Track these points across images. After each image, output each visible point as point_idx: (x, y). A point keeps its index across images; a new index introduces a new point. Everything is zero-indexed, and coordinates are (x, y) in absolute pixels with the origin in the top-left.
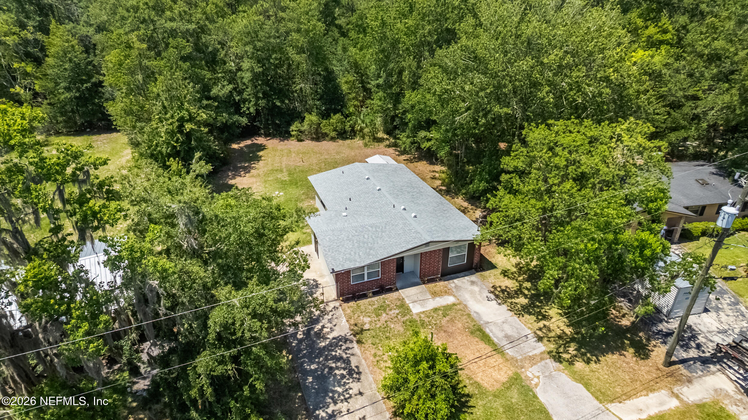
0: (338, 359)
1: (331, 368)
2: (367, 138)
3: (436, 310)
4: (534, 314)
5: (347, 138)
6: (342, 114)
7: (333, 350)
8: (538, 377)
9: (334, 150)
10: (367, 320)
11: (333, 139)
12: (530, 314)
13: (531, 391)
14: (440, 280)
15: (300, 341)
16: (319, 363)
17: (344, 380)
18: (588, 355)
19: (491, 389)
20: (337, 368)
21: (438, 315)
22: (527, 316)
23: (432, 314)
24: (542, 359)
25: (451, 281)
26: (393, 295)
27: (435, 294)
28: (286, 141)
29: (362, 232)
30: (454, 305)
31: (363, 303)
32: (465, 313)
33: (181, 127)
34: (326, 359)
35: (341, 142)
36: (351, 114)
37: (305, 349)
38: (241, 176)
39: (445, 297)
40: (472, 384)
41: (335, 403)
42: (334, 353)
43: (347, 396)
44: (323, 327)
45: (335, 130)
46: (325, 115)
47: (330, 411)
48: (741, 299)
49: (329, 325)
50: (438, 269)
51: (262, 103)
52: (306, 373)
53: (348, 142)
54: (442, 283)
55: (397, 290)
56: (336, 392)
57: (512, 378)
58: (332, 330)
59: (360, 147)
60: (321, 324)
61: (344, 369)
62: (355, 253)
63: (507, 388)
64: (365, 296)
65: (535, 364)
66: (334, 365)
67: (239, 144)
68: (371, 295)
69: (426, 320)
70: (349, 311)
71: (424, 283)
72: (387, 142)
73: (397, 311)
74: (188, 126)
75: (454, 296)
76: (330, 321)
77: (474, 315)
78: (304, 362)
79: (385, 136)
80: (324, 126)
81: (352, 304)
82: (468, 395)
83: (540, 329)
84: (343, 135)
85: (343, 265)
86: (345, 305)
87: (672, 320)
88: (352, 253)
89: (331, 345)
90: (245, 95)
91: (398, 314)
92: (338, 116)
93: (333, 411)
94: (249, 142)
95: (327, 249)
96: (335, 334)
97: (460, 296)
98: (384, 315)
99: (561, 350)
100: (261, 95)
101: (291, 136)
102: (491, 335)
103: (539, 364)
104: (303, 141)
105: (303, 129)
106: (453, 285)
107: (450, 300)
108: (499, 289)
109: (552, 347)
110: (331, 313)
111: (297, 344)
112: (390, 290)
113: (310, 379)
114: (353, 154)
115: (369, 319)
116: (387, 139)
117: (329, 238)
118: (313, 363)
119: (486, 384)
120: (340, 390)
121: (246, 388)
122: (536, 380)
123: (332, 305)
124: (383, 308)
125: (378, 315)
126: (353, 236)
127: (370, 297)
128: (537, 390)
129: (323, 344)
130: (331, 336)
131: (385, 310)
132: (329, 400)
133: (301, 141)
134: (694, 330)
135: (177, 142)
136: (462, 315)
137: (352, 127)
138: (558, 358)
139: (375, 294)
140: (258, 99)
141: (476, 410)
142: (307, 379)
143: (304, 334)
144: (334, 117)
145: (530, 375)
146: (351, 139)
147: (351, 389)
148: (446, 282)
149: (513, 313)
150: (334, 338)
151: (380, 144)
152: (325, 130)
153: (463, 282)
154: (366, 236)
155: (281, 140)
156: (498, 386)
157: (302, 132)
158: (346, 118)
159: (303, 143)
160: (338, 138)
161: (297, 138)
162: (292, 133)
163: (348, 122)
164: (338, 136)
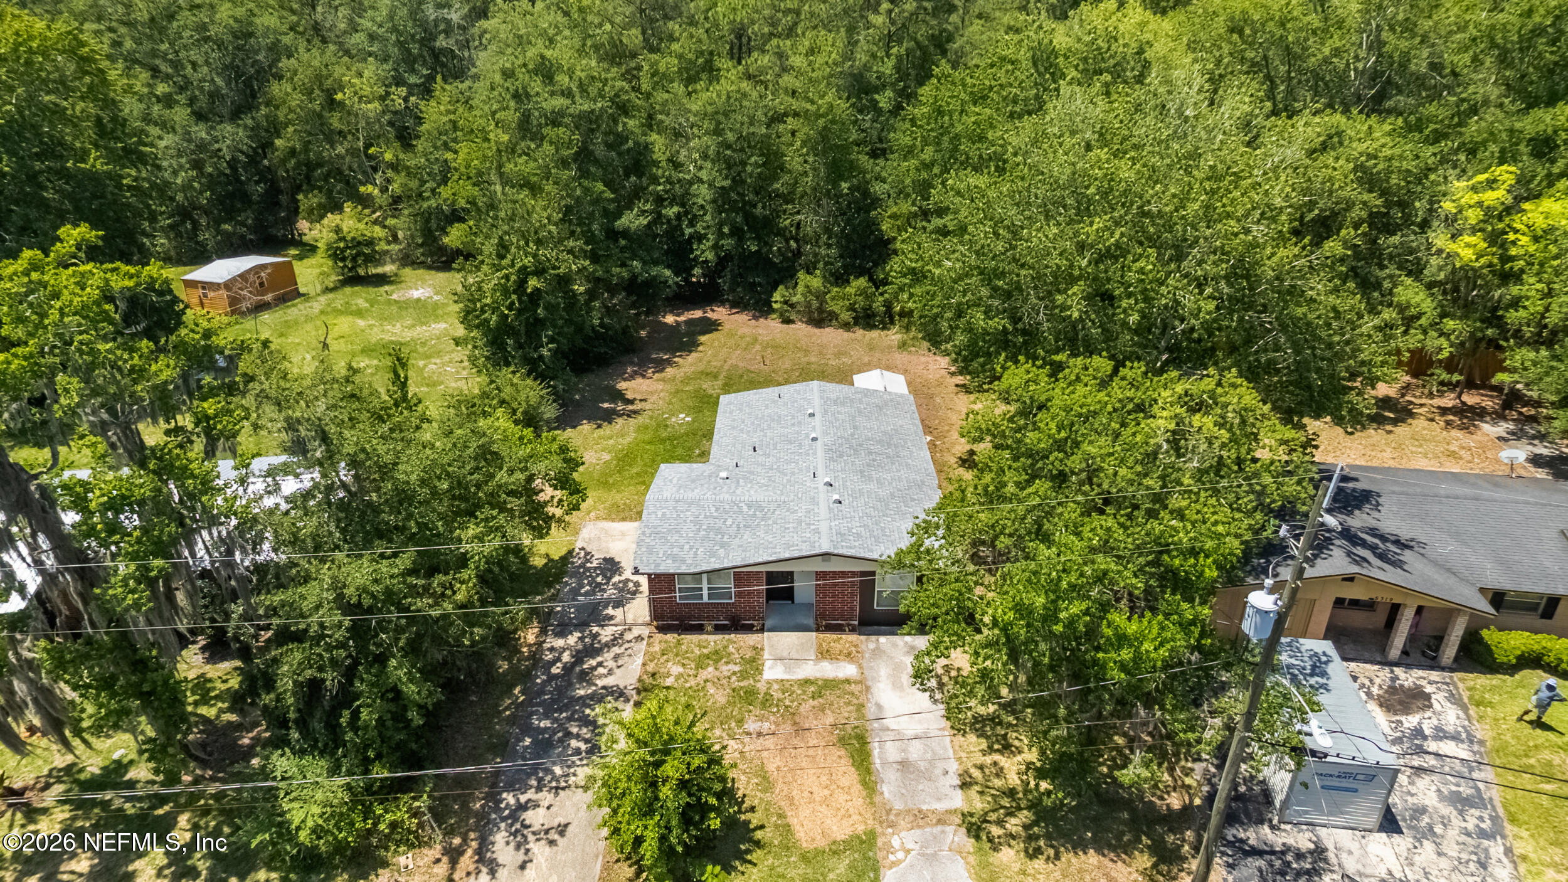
0: (587, 722)
1: (568, 735)
2: (913, 332)
3: (807, 682)
4: (987, 738)
5: (874, 327)
6: (871, 279)
7: (589, 706)
8: (908, 852)
10: (676, 669)
11: (846, 326)
12: (982, 734)
13: (876, 870)
14: (853, 630)
15: (552, 678)
16: (556, 720)
17: (575, 758)
18: (1042, 843)
19: (804, 845)
20: (578, 737)
21: (804, 692)
22: (972, 738)
23: (795, 688)
24: (940, 822)
25: (873, 638)
26: (751, 639)
27: (824, 654)
28: (762, 320)
29: (726, 512)
30: (848, 681)
31: (691, 640)
32: (855, 701)
33: (522, 283)
34: (570, 719)
35: (860, 332)
37: (551, 693)
38: (644, 376)
39: (842, 664)
40: (776, 826)
41: (539, 789)
42: (588, 711)
43: (563, 784)
44: (600, 664)
45: (851, 308)
46: (839, 279)
47: (523, 798)
48: (1509, 829)
49: (611, 664)
50: (852, 609)
51: (728, 243)
52: (528, 730)
53: (875, 334)
54: (853, 638)
55: (762, 630)
56: (552, 773)
57: (858, 837)
58: (611, 672)
60: (599, 659)
61: (587, 741)
62: (691, 548)
63: (835, 853)
64: (699, 629)
65: (919, 827)
66: (575, 730)
67: (678, 315)
68: (710, 628)
69: (777, 695)
70: (657, 648)
71: (817, 630)
73: (737, 668)
74: (533, 283)
75: (860, 667)
76: (616, 657)
77: (871, 711)
78: (536, 713)
80: (833, 299)
81: (671, 637)
82: (758, 844)
83: (981, 768)
84: (866, 319)
85: (658, 565)
86: (659, 636)
87: (1288, 827)
88: (687, 547)
89: (592, 697)
90: (699, 227)
91: (734, 673)
92: (862, 282)
93: (529, 800)
94: (698, 314)
95: (648, 531)
96: (609, 681)
97: (872, 668)
98: (711, 669)
99: (993, 817)
100: (726, 230)
101: (774, 311)
102: (876, 752)
103: (928, 830)
104: (793, 322)
105: (794, 299)
106: (872, 646)
107: (848, 670)
108: (953, 673)
109: (979, 805)
110: (627, 645)
111: (544, 681)
112: (749, 629)
113: (528, 741)
115: (681, 670)
117: (664, 514)
118: (547, 717)
119: (802, 834)
120: (558, 770)
121: (346, 713)
122: (900, 855)
123: (636, 631)
124: (717, 656)
125: (700, 666)
126: (706, 517)
127: (709, 633)
128: (889, 873)
129: (582, 692)
130: (600, 683)
131: (716, 661)
132: (534, 782)
133: (787, 321)
134: (1326, 861)
135: (510, 308)
136: (849, 703)
137: (888, 306)
138: (975, 828)
139: (719, 629)
140: (721, 235)
141: (755, 870)
142: (523, 740)
143: (564, 668)
144: (854, 284)
145: (896, 842)
146: (883, 329)
147: (575, 775)
148: (863, 638)
149: (949, 724)
150: (604, 688)
152: (835, 306)
153: (895, 645)
154: (729, 522)
155: (755, 318)
156: (821, 843)
157: (792, 306)
158: (877, 288)
159: (792, 326)
160: (856, 324)
161: (781, 315)
162: (775, 306)
163: (881, 294)
164: (857, 321)
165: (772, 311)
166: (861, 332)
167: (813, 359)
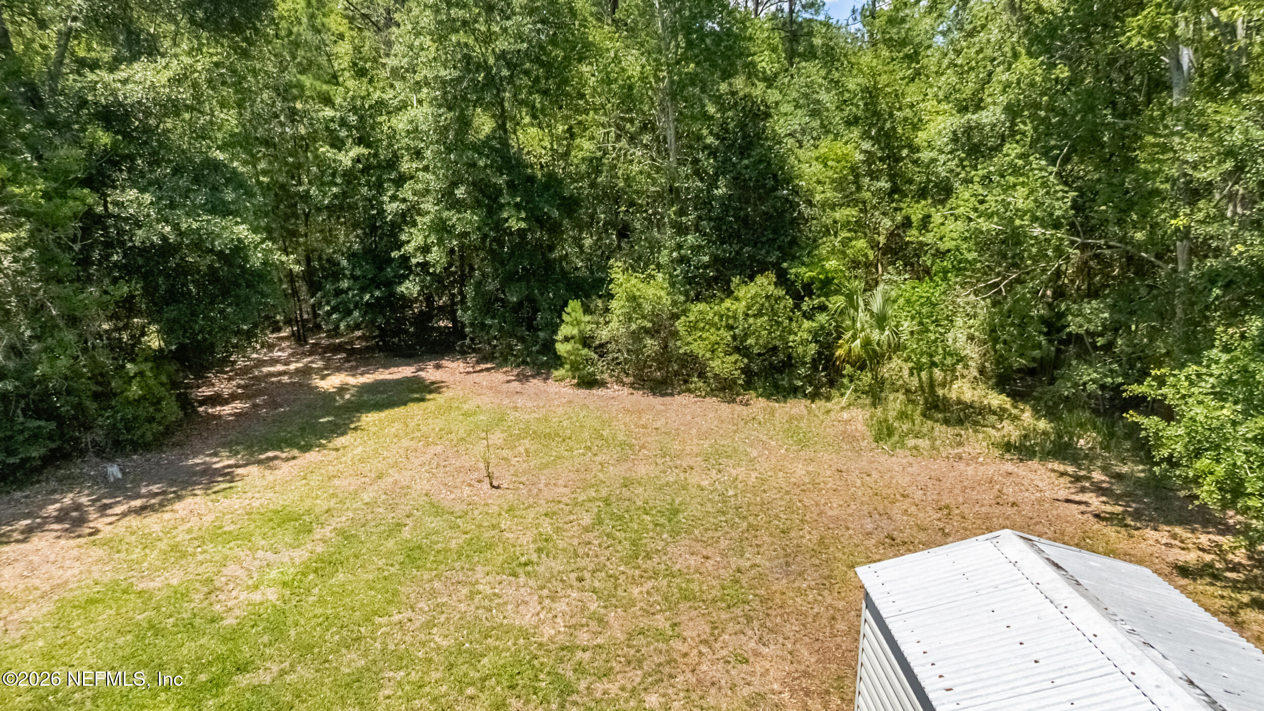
2: (895, 402)
5: (794, 391)
6: (782, 279)
9: (703, 436)
28: (536, 383)
35: (759, 405)
36: (827, 285)
45: (738, 347)
46: (708, 282)
53: (797, 407)
59: (851, 438)
72: (1010, 431)
79: (996, 400)
80: (693, 328)
84: (773, 372)
92: (761, 287)
94: (405, 371)
104: (602, 384)
105: (604, 334)
114: (800, 470)
116: (1001, 414)
133: (589, 383)
137: (825, 341)
144: (742, 292)
146: (814, 396)
151: (967, 433)
155: (522, 378)
157: (601, 350)
158: (798, 299)
159: (601, 392)
160: (749, 385)
161: (575, 367)
162: (562, 348)
163: (808, 316)
164: (750, 379)
165: (557, 361)
166: (762, 402)
167: (642, 470)
